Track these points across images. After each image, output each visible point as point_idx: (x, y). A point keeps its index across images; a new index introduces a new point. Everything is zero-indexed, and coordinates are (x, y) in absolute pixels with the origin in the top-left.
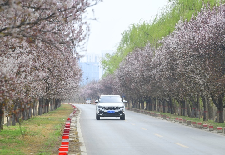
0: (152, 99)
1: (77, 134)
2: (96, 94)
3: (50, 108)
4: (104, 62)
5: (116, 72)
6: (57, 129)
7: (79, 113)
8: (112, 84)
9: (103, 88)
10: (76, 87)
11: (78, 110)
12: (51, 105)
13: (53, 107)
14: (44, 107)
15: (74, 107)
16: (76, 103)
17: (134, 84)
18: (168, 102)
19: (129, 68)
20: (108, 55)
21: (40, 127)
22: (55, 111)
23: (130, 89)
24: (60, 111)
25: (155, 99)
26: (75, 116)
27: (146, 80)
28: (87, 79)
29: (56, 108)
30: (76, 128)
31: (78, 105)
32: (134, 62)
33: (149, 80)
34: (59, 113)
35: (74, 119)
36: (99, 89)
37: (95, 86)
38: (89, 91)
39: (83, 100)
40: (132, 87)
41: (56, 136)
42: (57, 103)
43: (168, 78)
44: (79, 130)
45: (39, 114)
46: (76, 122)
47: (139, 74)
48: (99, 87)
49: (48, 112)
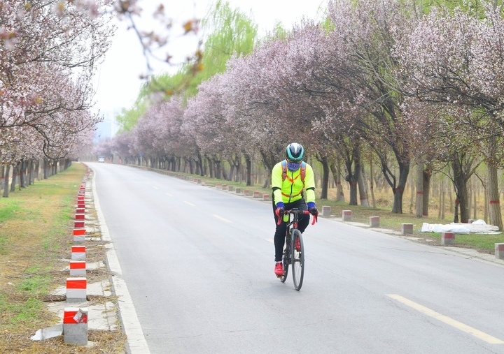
0: (176, 159)
1: (96, 217)
2: (110, 152)
3: (58, 168)
4: (119, 118)
5: (135, 129)
6: (66, 206)
7: (93, 174)
8: (128, 141)
9: (118, 146)
10: (90, 145)
11: (92, 171)
12: (60, 164)
13: (63, 167)
14: (51, 168)
15: (87, 166)
16: (88, 161)
17: (155, 141)
18: (197, 162)
19: (152, 123)
20: (124, 110)
21: (42, 201)
22: (66, 173)
23: (151, 147)
24: (70, 173)
25: (179, 158)
26: (89, 179)
27: (173, 137)
28: (99, 136)
29: (66, 167)
30: (93, 201)
31: (91, 165)
32: (157, 116)
33: (177, 137)
34: (70, 175)
35: (88, 186)
36: (114, 147)
37: (109, 143)
38: (102, 149)
39: (95, 158)
40: (153, 145)
41: (64, 221)
42: (67, 162)
43: (205, 134)
44: (98, 207)
45: (45, 178)
46: (91, 190)
47: (165, 129)
48: (113, 145)
49: (56, 173)
